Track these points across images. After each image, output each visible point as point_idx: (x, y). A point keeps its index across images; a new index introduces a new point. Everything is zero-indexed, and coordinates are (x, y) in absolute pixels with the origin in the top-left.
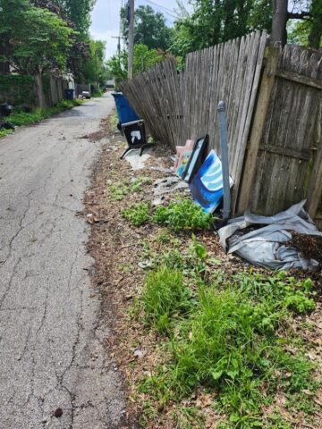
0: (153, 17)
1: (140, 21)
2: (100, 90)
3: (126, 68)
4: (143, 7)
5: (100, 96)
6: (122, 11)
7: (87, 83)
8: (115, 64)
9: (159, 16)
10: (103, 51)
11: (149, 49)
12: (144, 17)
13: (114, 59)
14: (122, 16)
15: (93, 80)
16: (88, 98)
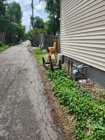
0: (40, 19)
1: (36, 20)
2: (25, 40)
3: (32, 34)
4: (37, 17)
5: (25, 41)
6: (31, 17)
7: (21, 38)
8: (29, 33)
9: (41, 19)
10: (25, 28)
11: (38, 29)
12: (37, 20)
13: (29, 32)
14: (31, 19)
15: (23, 37)
16: (22, 42)
